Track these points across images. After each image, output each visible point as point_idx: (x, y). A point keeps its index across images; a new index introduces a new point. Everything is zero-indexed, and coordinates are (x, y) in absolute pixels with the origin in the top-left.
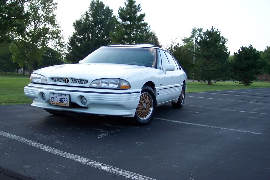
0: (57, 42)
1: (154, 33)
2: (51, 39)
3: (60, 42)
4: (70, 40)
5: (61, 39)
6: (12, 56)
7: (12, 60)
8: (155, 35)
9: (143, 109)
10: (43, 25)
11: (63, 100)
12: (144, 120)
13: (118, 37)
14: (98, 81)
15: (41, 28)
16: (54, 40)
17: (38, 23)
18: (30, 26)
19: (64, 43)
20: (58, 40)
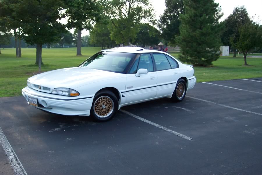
0: (150, 20)
1: (244, 8)
2: (144, 17)
3: (153, 19)
4: (160, 18)
5: (153, 17)
6: (110, 35)
7: (110, 37)
8: (245, 10)
9: (102, 109)
10: (137, 4)
11: (35, 102)
12: (104, 118)
13: (187, 19)
14: (56, 89)
15: (135, 7)
16: (147, 19)
17: (132, 3)
18: (125, 6)
19: (156, 20)
20: (150, 18)
